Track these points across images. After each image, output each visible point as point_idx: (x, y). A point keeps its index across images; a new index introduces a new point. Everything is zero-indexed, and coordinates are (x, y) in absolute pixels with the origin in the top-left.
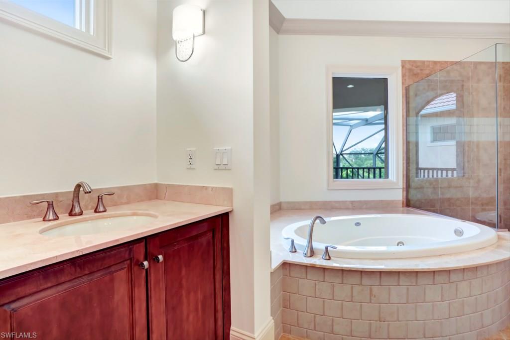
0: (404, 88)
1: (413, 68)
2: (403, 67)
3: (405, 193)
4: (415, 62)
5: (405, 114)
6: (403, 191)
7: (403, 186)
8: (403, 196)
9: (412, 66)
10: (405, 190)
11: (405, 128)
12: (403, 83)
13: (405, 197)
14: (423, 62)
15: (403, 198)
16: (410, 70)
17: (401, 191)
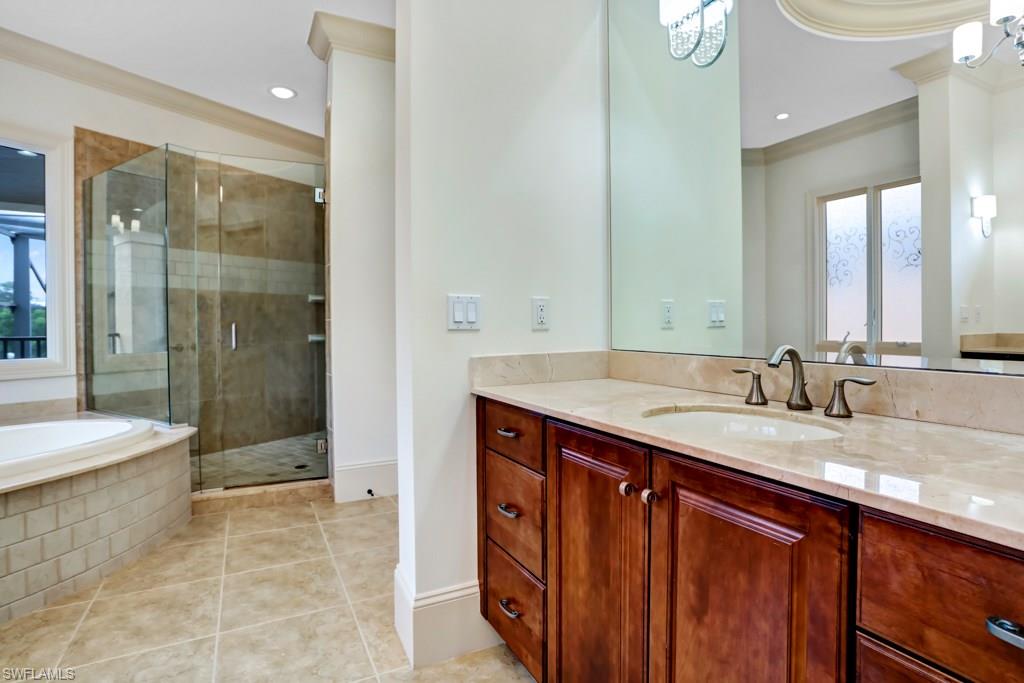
0: (80, 182)
1: (103, 148)
2: (77, 141)
3: (83, 384)
4: (106, 136)
5: (81, 232)
6: (79, 381)
7: (77, 370)
8: (78, 389)
9: (101, 143)
10: (83, 377)
11: (81, 259)
12: (76, 173)
13: (83, 391)
14: (127, 142)
15: (78, 393)
16: (95, 150)
17: (75, 379)
